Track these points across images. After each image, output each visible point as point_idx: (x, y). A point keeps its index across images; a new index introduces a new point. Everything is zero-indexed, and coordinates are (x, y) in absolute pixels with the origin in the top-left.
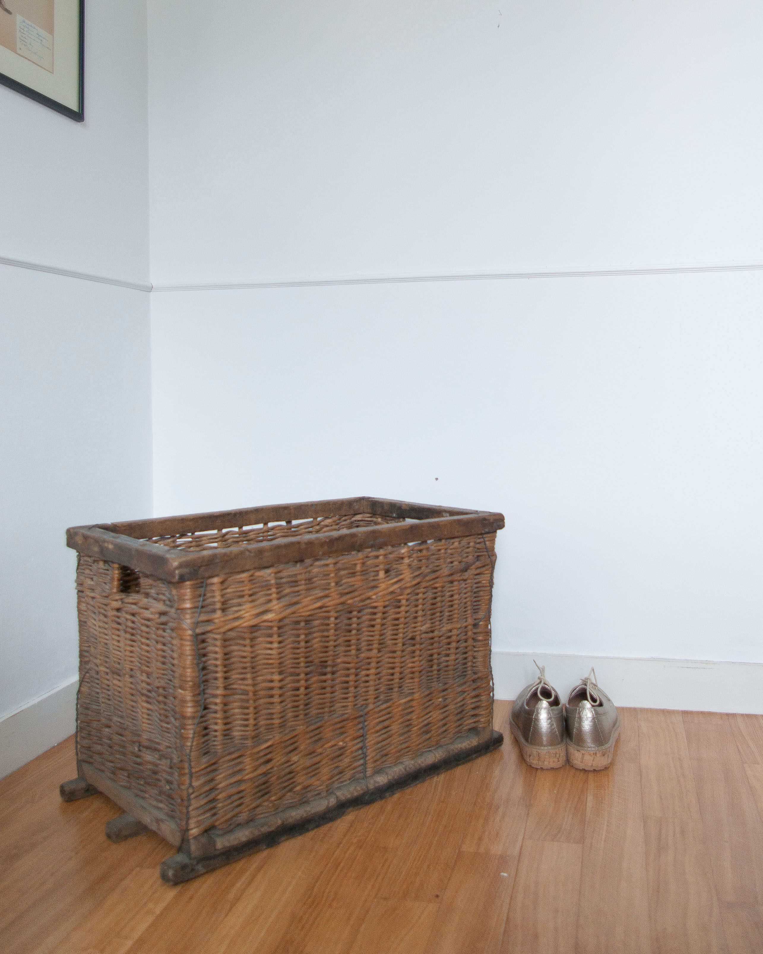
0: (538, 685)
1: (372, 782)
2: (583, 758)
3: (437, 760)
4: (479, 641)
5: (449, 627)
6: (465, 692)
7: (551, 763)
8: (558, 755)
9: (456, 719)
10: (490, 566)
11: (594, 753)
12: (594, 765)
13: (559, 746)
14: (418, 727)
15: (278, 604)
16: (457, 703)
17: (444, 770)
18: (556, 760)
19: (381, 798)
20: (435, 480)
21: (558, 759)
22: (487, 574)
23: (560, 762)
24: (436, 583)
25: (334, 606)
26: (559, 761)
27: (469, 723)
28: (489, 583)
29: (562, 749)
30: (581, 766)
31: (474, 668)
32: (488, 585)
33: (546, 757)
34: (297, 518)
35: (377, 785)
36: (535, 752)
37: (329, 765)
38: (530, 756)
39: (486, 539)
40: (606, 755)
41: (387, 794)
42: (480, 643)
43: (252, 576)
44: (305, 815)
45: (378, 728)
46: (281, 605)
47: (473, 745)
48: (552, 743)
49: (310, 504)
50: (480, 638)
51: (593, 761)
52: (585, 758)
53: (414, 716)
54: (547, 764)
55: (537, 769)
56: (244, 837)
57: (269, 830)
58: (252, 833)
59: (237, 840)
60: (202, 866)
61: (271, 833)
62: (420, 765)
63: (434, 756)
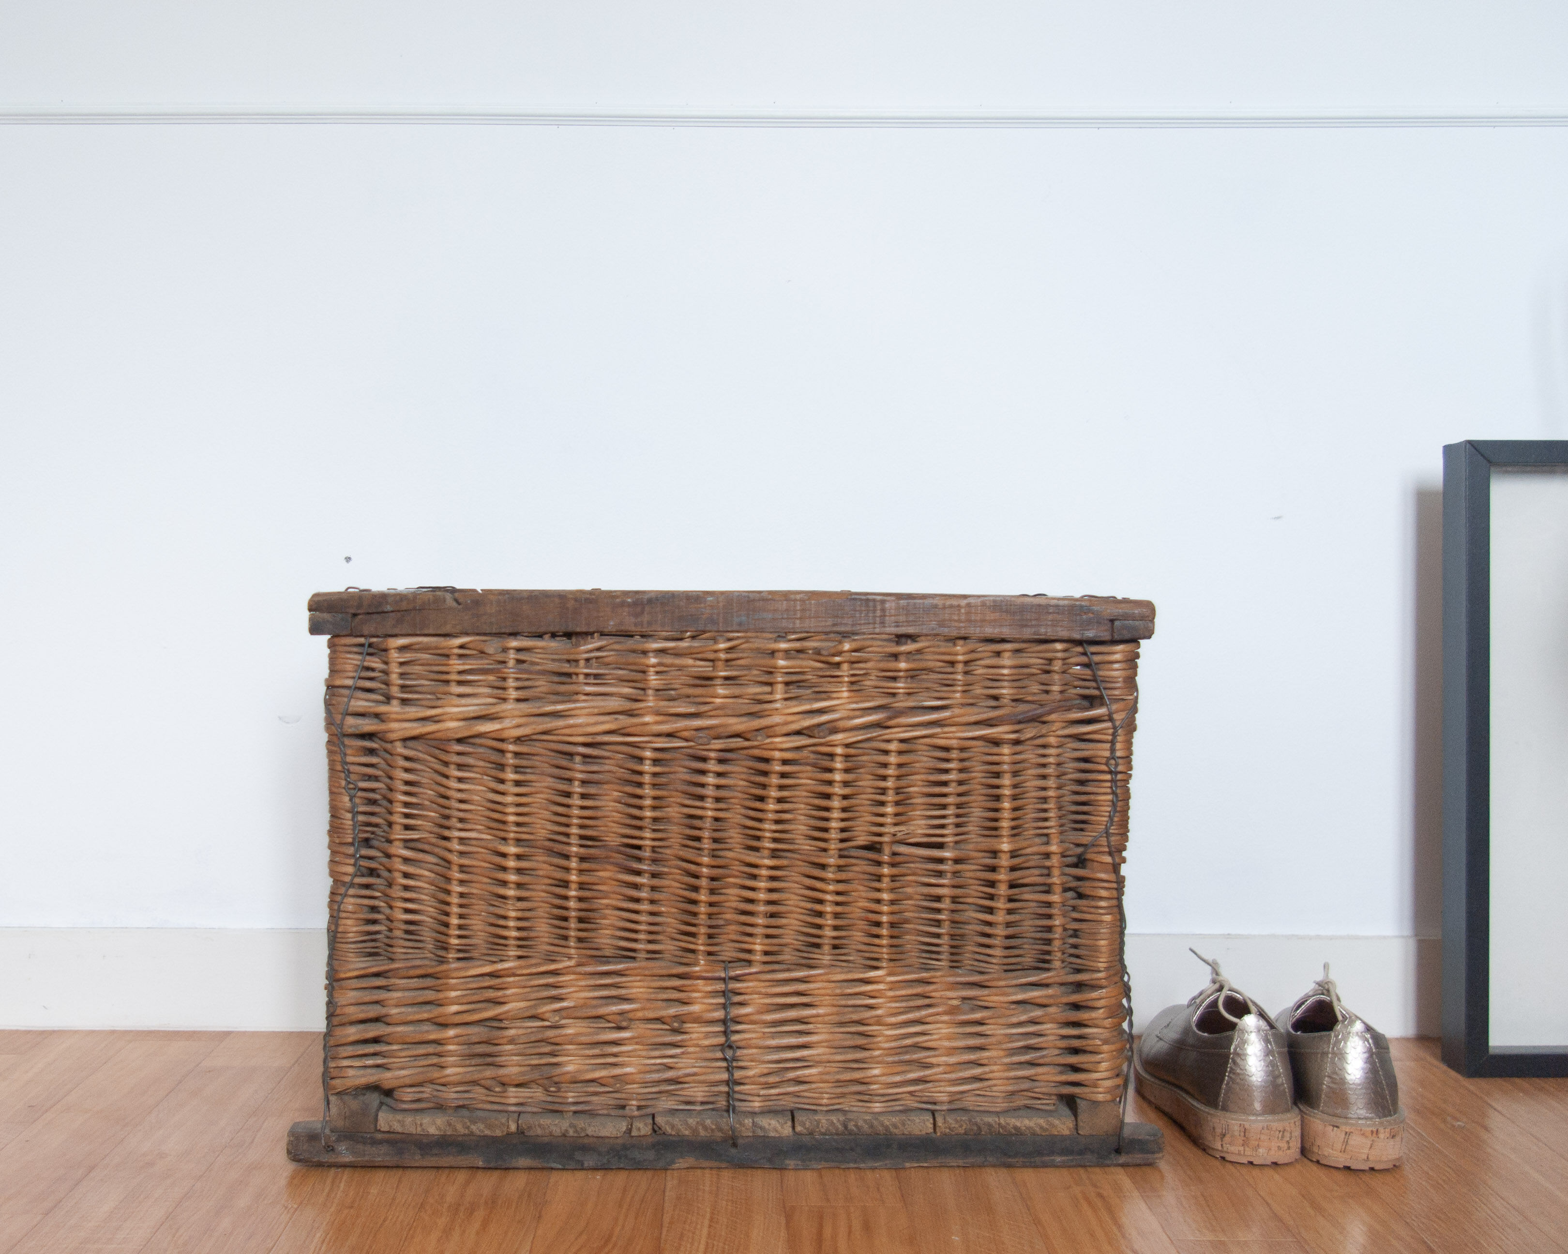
2: (1346, 1142)
7: (1272, 1152)
8: (1287, 1135)
11: (1372, 1132)
12: (1371, 1158)
13: (1289, 1115)
15: (516, 709)
18: (1284, 1145)
19: (771, 1163)
21: (1288, 1142)
23: (1292, 1151)
26: (1289, 1148)
29: (1295, 1122)
30: (1341, 1160)
32: (1106, 768)
33: (1263, 1137)
36: (1236, 1128)
38: (1223, 1135)
39: (1096, 658)
40: (1398, 1139)
43: (464, 646)
48: (1271, 1108)
51: (1371, 1147)
52: (1351, 1142)
54: (1262, 1155)
56: (434, 1127)
57: (487, 1132)
58: (450, 1125)
59: (419, 1129)
60: (347, 1149)
61: (494, 1140)
62: (887, 1128)
63: (931, 1121)
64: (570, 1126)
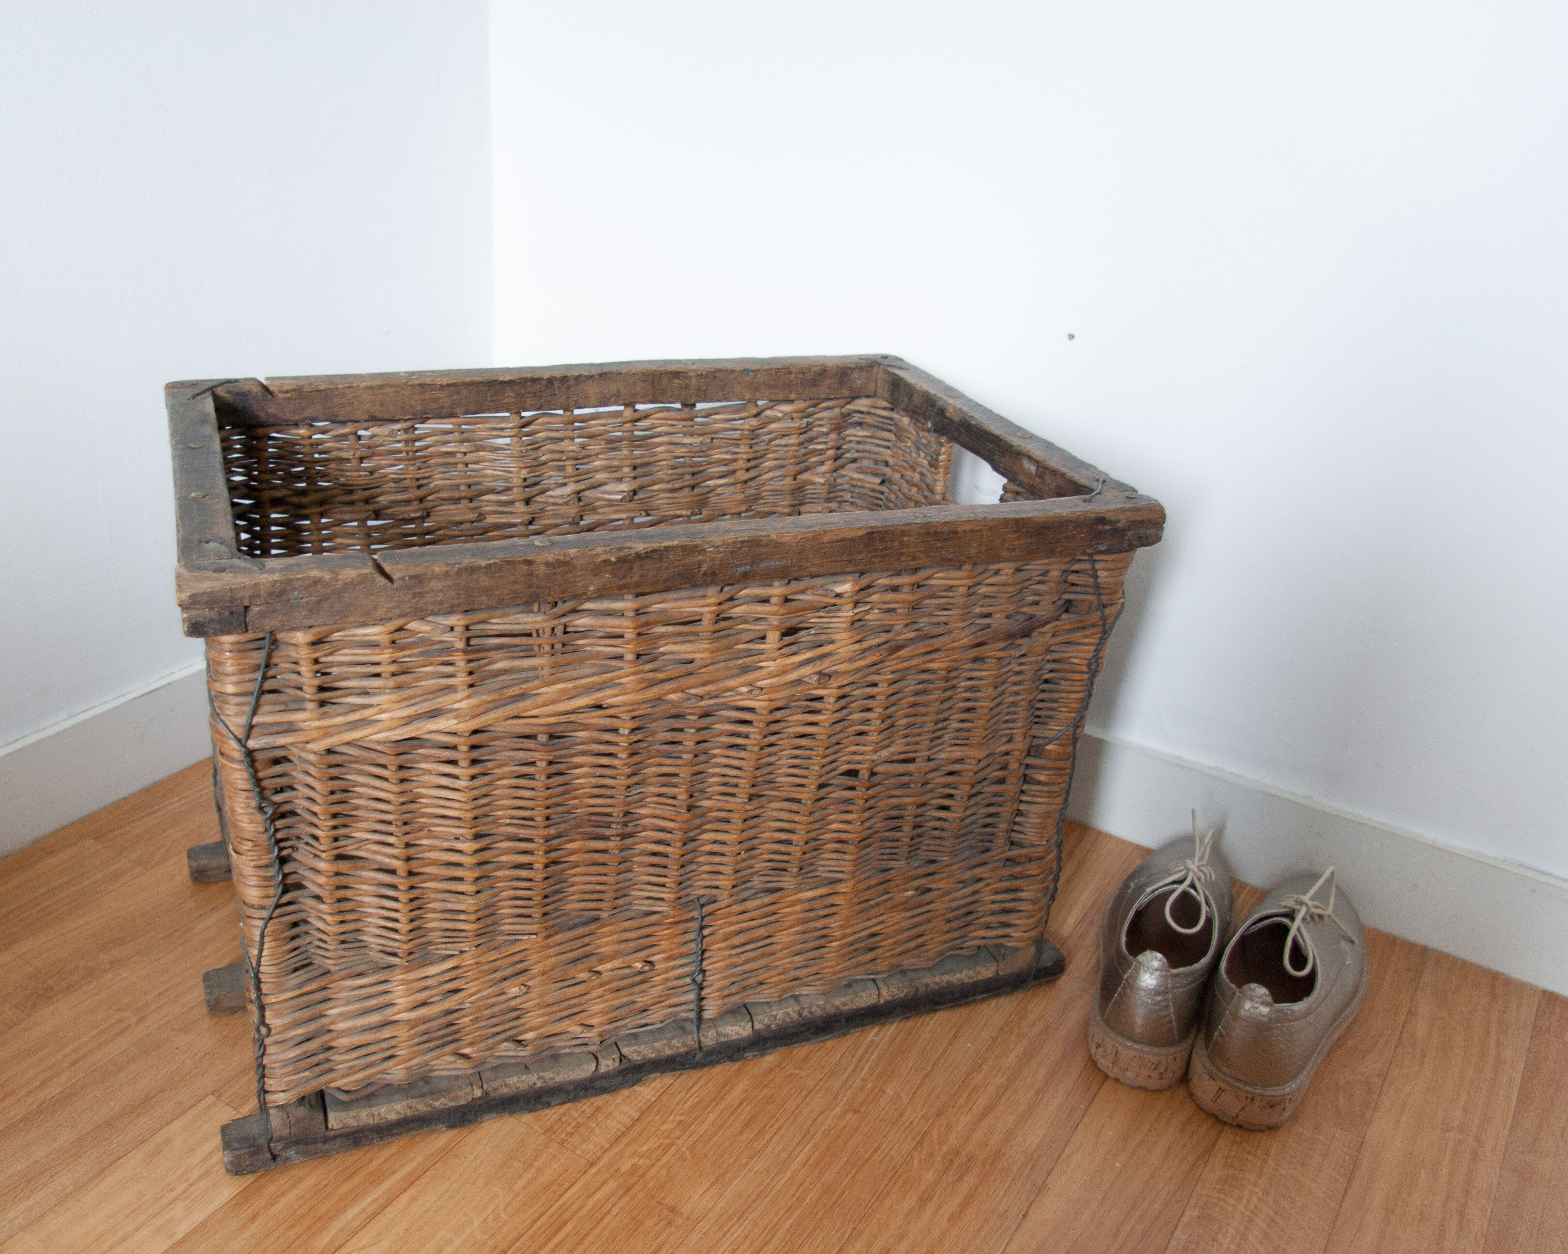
0: (1175, 886)
1: (712, 1033)
3: (882, 1001)
4: (1039, 783)
5: (958, 753)
6: (980, 880)
8: (1162, 1066)
9: (946, 927)
10: (1100, 629)
11: (1247, 1097)
14: (844, 941)
15: (469, 697)
16: (954, 900)
17: (898, 1019)
19: (731, 1059)
20: (1067, 338)
22: (1086, 644)
23: (1167, 1080)
24: (931, 661)
25: (629, 705)
26: (1160, 1079)
27: (977, 935)
28: (1089, 665)
30: (1210, 1108)
31: (1014, 835)
32: (1085, 669)
33: (1135, 1062)
34: (704, 400)
35: (723, 1039)
36: (1110, 1044)
37: (607, 1001)
38: (1098, 1046)
39: (1098, 566)
41: (749, 1055)
42: (1038, 788)
43: (400, 629)
44: (539, 1084)
45: (736, 941)
46: (473, 701)
47: (980, 978)
49: (739, 368)
50: (1042, 778)
51: (1241, 1109)
53: (834, 923)
55: (1106, 1077)
56: (393, 1114)
57: (453, 1104)
58: (410, 1107)
59: (376, 1118)
60: (297, 1153)
61: (457, 1109)
62: (837, 1008)
63: (877, 993)
64: (538, 1079)
